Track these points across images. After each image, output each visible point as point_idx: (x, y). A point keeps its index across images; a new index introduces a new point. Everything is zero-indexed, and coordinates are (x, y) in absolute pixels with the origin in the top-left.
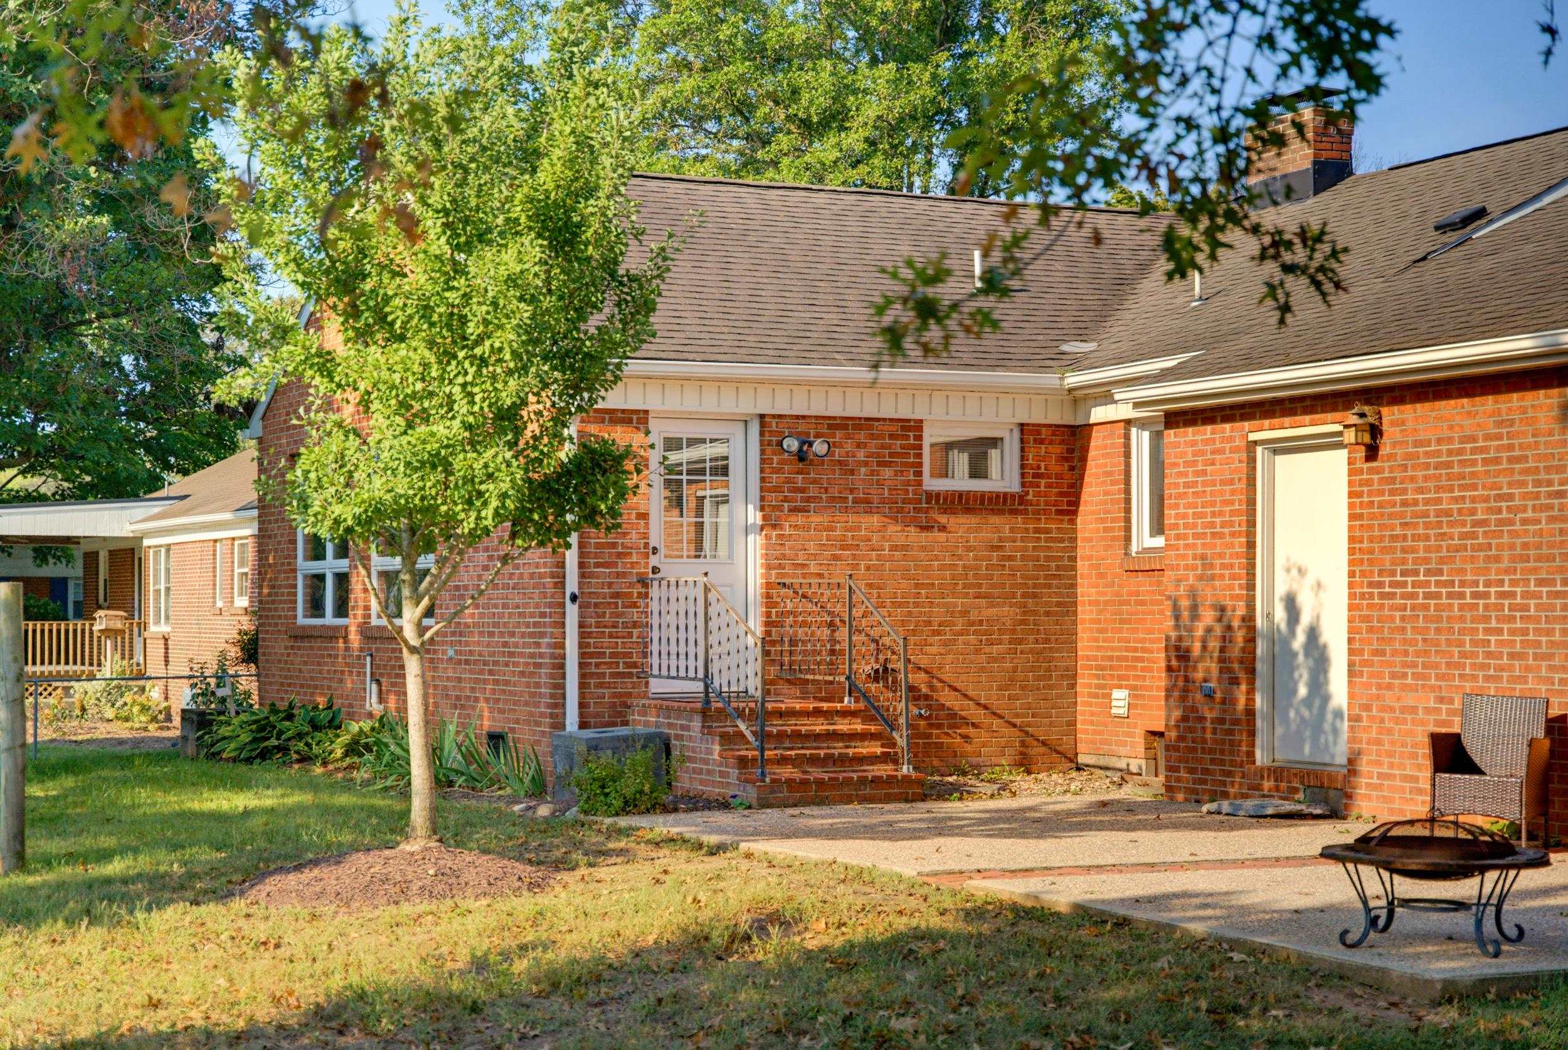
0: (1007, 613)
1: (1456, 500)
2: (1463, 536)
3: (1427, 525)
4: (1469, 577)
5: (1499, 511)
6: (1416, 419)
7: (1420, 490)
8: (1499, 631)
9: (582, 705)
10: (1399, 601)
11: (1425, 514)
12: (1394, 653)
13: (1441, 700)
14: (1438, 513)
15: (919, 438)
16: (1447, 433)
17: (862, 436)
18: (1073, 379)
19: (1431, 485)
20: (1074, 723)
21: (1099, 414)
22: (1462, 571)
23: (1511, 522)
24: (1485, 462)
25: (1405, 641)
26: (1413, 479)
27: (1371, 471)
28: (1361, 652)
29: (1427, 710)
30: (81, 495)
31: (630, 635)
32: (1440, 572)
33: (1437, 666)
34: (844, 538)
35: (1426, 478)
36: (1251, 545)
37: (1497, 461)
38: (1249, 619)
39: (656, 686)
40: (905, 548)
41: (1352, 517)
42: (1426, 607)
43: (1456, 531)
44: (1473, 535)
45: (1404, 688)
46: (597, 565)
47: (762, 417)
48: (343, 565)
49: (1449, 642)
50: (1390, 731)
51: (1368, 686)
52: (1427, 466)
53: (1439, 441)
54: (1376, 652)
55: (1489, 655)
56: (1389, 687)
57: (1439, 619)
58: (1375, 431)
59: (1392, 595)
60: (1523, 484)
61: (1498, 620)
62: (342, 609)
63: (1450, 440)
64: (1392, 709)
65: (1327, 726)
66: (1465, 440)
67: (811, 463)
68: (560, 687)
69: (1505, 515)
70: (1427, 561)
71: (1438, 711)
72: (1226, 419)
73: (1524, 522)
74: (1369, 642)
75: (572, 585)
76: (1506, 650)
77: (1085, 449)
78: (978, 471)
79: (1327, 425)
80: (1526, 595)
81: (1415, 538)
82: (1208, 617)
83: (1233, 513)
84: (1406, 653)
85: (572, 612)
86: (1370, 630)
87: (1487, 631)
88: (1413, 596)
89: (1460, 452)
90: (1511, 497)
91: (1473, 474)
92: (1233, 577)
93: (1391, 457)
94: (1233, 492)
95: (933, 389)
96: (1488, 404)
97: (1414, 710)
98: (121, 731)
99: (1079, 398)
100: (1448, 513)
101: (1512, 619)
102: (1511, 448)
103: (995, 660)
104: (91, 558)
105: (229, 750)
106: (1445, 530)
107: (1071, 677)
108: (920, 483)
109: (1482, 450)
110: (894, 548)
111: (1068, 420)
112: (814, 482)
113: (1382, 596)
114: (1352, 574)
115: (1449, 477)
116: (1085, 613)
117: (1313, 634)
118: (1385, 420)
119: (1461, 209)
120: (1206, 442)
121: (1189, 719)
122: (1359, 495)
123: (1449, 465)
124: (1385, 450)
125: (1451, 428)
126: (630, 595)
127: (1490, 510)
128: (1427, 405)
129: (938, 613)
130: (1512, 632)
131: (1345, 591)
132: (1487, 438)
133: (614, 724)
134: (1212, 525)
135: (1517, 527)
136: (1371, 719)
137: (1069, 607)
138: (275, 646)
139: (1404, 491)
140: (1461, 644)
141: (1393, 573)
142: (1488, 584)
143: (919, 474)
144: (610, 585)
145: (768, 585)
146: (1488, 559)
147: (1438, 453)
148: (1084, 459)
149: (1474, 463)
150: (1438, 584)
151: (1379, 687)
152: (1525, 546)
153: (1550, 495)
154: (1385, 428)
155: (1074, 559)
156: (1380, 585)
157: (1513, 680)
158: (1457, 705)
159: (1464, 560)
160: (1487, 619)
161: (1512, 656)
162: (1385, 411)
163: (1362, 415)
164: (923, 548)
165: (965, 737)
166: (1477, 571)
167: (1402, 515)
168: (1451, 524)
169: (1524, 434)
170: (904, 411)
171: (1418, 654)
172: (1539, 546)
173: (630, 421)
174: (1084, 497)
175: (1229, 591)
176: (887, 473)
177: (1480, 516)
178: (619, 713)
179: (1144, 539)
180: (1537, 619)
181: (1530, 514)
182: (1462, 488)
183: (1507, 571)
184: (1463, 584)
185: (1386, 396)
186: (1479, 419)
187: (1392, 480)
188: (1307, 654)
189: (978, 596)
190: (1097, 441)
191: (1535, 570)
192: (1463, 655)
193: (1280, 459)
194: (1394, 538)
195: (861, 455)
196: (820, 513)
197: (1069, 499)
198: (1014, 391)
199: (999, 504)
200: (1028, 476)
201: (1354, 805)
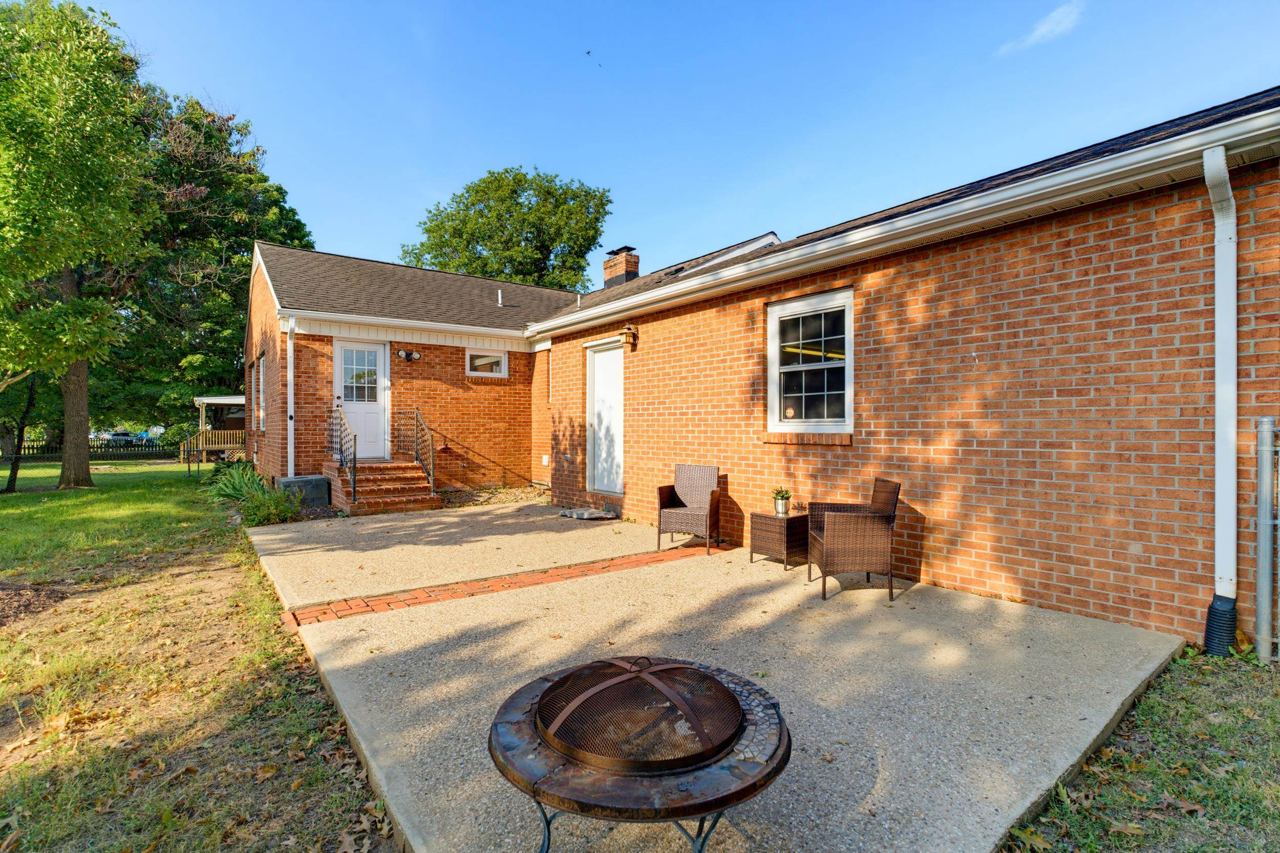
0: (502, 426)
1: (673, 367)
2: (676, 385)
3: (659, 380)
4: (678, 405)
5: (693, 371)
6: (654, 330)
7: (656, 364)
8: (693, 432)
9: (296, 465)
10: (645, 418)
11: (658, 375)
12: (644, 442)
13: (665, 465)
14: (664, 374)
15: (464, 355)
16: (667, 335)
17: (437, 353)
18: (527, 333)
19: (661, 361)
20: (530, 468)
21: (538, 348)
22: (675, 402)
23: (698, 377)
24: (686, 347)
25: (649, 437)
26: (652, 359)
27: (634, 356)
28: (629, 442)
29: (659, 470)
31: (323, 434)
32: (664, 403)
33: (663, 449)
34: (428, 394)
35: (658, 358)
36: (584, 394)
37: (692, 346)
38: (583, 427)
40: (457, 399)
41: (626, 378)
42: (658, 420)
43: (672, 382)
44: (680, 384)
45: (649, 459)
46: (305, 403)
47: (391, 342)
49: (669, 437)
50: (642, 480)
51: (632, 458)
52: (658, 352)
53: (665, 339)
54: (636, 442)
55: (688, 443)
56: (642, 458)
57: (664, 426)
58: (635, 337)
59: (643, 415)
60: (705, 357)
61: (693, 426)
63: (669, 338)
64: (643, 469)
65: (614, 471)
66: (676, 338)
67: (414, 363)
68: (285, 457)
69: (696, 373)
70: (659, 397)
71: (664, 470)
72: (574, 338)
73: (706, 376)
74: (633, 437)
75: (291, 411)
76: (696, 441)
77: (534, 362)
78: (497, 369)
79: (614, 336)
80: (706, 413)
81: (653, 387)
82: (566, 422)
83: (577, 380)
84: (649, 442)
85: (291, 424)
86: (633, 431)
87: (687, 432)
88: (652, 415)
89: (674, 344)
90: (699, 364)
91: (680, 354)
92: (577, 408)
93: (642, 349)
94: (577, 370)
95: (469, 335)
96: (687, 319)
97: (652, 469)
99: (529, 341)
100: (668, 374)
101: (699, 425)
102: (699, 339)
103: (497, 444)
106: (667, 382)
107: (529, 450)
108: (464, 373)
109: (684, 342)
110: (452, 399)
111: (527, 351)
112: (415, 370)
113: (639, 415)
114: (625, 405)
115: (669, 356)
116: (535, 425)
117: (608, 430)
118: (640, 332)
119: (677, 268)
120: (567, 349)
121: (558, 470)
122: (628, 368)
123: (669, 351)
124: (639, 347)
125: (670, 332)
126: (323, 417)
127: (688, 371)
128: (659, 322)
129: (472, 426)
130: (700, 432)
131: (622, 413)
132: (687, 335)
133: (315, 473)
134: (569, 385)
135: (702, 379)
136: (634, 473)
137: (528, 423)
139: (648, 365)
140: (674, 438)
141: (643, 404)
142: (688, 408)
143: (464, 369)
144: (312, 412)
145: (393, 413)
146: (688, 396)
147: (664, 345)
148: (534, 366)
149: (680, 348)
150: (664, 409)
151: (638, 458)
152: (706, 388)
153: (718, 362)
154: (640, 335)
155: (530, 404)
156: (638, 410)
157: (699, 456)
158: (673, 468)
159: (676, 396)
160: (687, 426)
161: (699, 444)
162: (640, 327)
163: (629, 329)
164: (466, 399)
165: (484, 474)
166: (683, 402)
167: (648, 376)
168: (670, 379)
169: (705, 332)
170: (457, 343)
171: (654, 443)
172: (713, 388)
173: (323, 341)
174: (534, 381)
175: (576, 413)
176: (449, 368)
177: (684, 375)
178: (317, 469)
180: (712, 425)
181: (708, 372)
182: (675, 361)
183: (698, 401)
184: (675, 408)
185: (640, 321)
186: (683, 327)
187: (643, 360)
188: (606, 439)
189: (490, 418)
190: (537, 358)
191: (711, 401)
192: (675, 443)
193: (597, 355)
194: (643, 387)
195: (437, 360)
196: (417, 383)
197: (529, 381)
198: (504, 338)
199: (499, 382)
200: (512, 371)
201: (626, 513)
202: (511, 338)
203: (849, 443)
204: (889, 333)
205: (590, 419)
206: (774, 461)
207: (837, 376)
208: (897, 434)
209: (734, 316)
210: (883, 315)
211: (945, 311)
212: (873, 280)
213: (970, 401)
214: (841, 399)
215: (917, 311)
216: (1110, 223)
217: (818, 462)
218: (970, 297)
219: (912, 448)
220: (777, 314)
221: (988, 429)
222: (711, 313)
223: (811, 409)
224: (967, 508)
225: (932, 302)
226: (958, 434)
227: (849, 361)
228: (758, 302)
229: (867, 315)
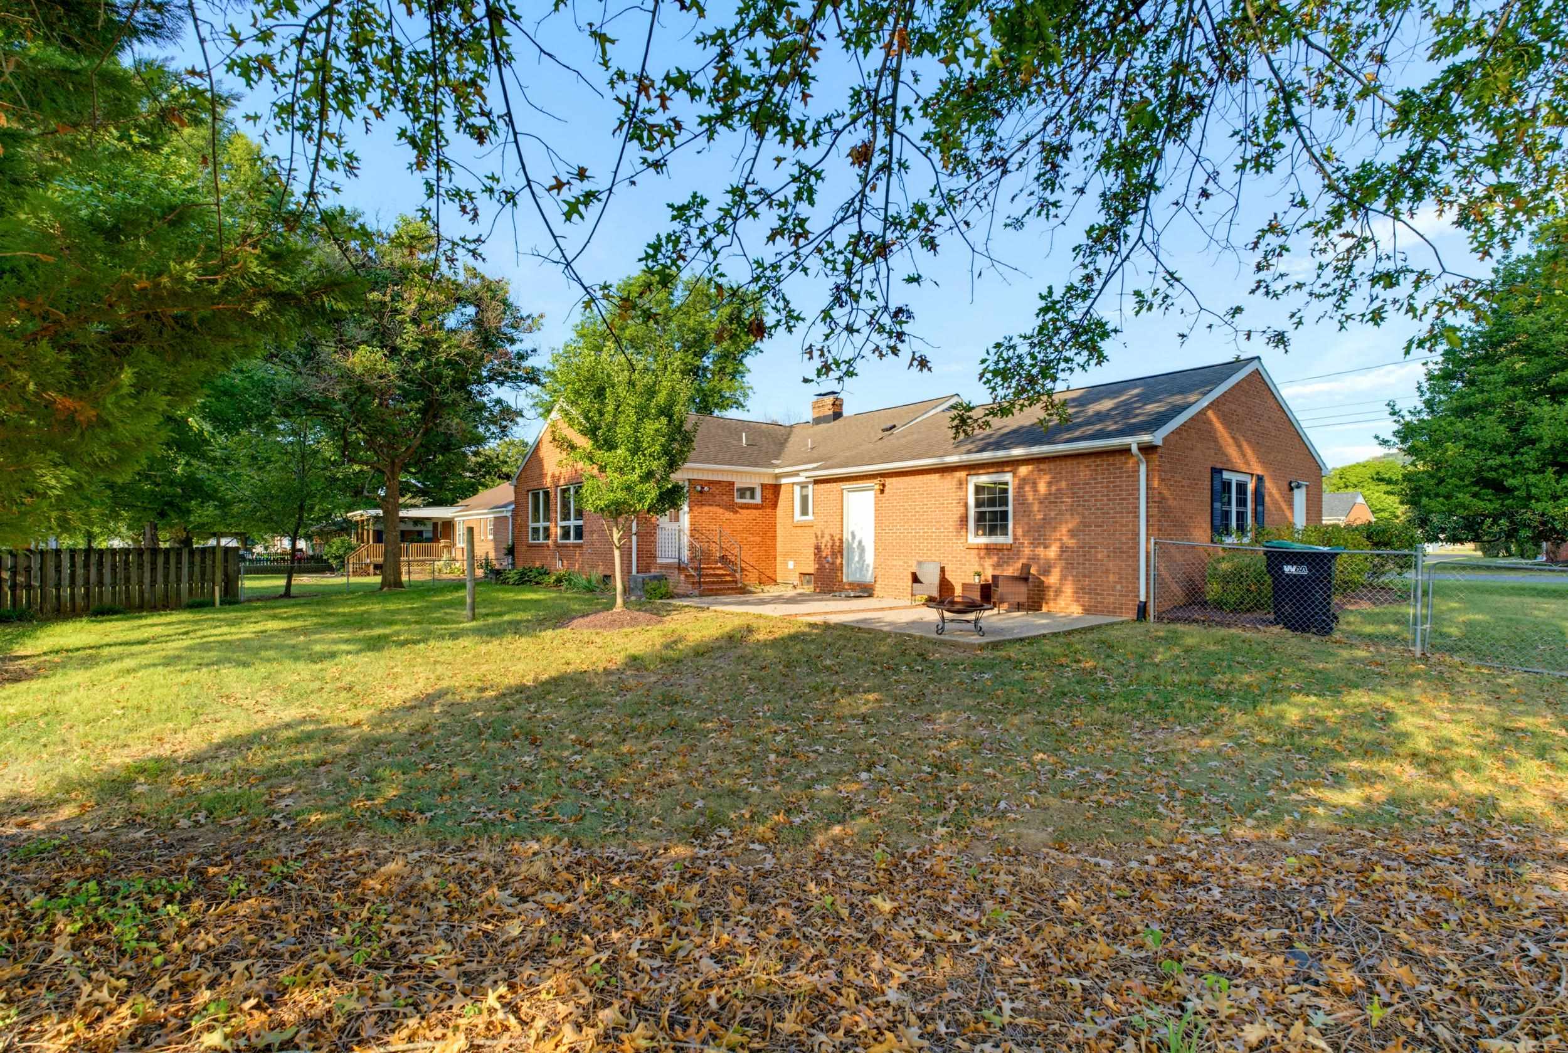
0: (758, 539)
1: (910, 504)
2: (912, 516)
3: (900, 512)
4: (914, 528)
5: (923, 508)
6: (895, 482)
7: (898, 502)
8: (923, 543)
9: (638, 566)
10: (891, 535)
11: (899, 510)
12: (888, 549)
13: (904, 563)
14: (904, 509)
15: (734, 487)
16: (906, 486)
17: (718, 486)
18: (777, 471)
20: (775, 570)
21: (784, 481)
22: (912, 526)
23: (927, 512)
24: (919, 494)
25: (893, 546)
26: (896, 499)
27: (882, 497)
28: (877, 550)
29: (900, 566)
30: (429, 505)
32: (904, 526)
33: (903, 553)
34: (712, 517)
35: (900, 499)
36: (842, 518)
37: (922, 494)
38: (841, 540)
39: (659, 561)
40: (730, 520)
41: (876, 510)
42: (899, 536)
43: (909, 514)
44: (915, 515)
45: (893, 559)
46: (642, 523)
47: (689, 479)
48: (547, 524)
49: (907, 546)
50: (888, 572)
51: (881, 559)
52: (901, 496)
53: (904, 488)
54: (883, 549)
55: (920, 549)
56: (887, 559)
57: (904, 539)
58: (884, 485)
59: (889, 533)
60: (931, 501)
61: (923, 540)
62: (547, 537)
63: (907, 488)
65: (865, 569)
66: (912, 488)
67: (703, 494)
68: (630, 561)
69: (925, 510)
70: (900, 523)
71: (904, 566)
72: (834, 482)
73: (931, 512)
74: (880, 547)
75: (634, 529)
76: (925, 548)
77: (780, 492)
78: (752, 497)
79: (868, 483)
80: (932, 532)
81: (896, 516)
82: (827, 538)
83: (836, 509)
84: (892, 549)
85: (634, 538)
86: (881, 543)
87: (920, 543)
88: (895, 533)
89: (911, 491)
90: (927, 504)
91: (915, 498)
92: (836, 527)
93: (889, 493)
94: (835, 503)
95: (736, 472)
96: (920, 478)
97: (896, 565)
98: (451, 576)
99: (778, 476)
100: (907, 508)
101: (927, 540)
102: (927, 490)
103: (754, 552)
104: (435, 525)
105: (511, 581)
106: (904, 514)
107: (775, 558)
108: (734, 501)
109: (918, 491)
110: (727, 520)
111: (775, 483)
112: (704, 500)
114: (875, 527)
115: (907, 499)
116: (779, 539)
117: (860, 542)
118: (887, 482)
119: (890, 424)
120: (828, 489)
121: (821, 569)
122: (878, 504)
123: (907, 495)
124: (887, 491)
125: (908, 484)
126: (651, 533)
127: (920, 508)
128: (900, 478)
129: (739, 540)
130: (928, 543)
131: (872, 532)
132: (920, 488)
133: (647, 573)
134: (830, 512)
135: (929, 513)
136: (883, 569)
137: (774, 537)
138: (521, 549)
139: (893, 503)
140: (911, 547)
141: (889, 526)
142: (920, 529)
143: (734, 498)
144: (645, 530)
145: (691, 530)
146: (920, 522)
147: (902, 492)
148: (780, 494)
149: (915, 495)
150: (904, 529)
151: (884, 559)
152: (932, 518)
153: (939, 504)
154: (887, 485)
155: (775, 523)
156: (885, 530)
157: (927, 557)
158: (915, 566)
159: (912, 523)
160: (919, 540)
161: (927, 550)
162: (886, 480)
163: (878, 481)
164: (735, 520)
165: (746, 575)
166: (917, 526)
167: (892, 510)
168: (908, 512)
169: (931, 487)
170: (729, 479)
171: (896, 550)
172: (936, 519)
174: (779, 505)
175: (835, 532)
176: (725, 497)
177: (917, 510)
178: (648, 570)
179: (798, 517)
180: (935, 539)
181: (933, 510)
182: (912, 502)
183: (926, 526)
184: (911, 529)
185: (887, 476)
186: (916, 482)
187: (890, 500)
188: (859, 548)
189: (750, 534)
190: (783, 489)
191: (934, 526)
192: (911, 550)
193: (852, 494)
194: (889, 516)
195: (718, 492)
196: (706, 509)
197: (775, 505)
198: (759, 474)
199: (756, 507)
200: (764, 498)
201: (876, 593)
202: (765, 474)
203: (1010, 548)
204: (1030, 497)
205: (847, 536)
206: (973, 556)
207: (1004, 515)
208: (1035, 544)
209: (950, 481)
210: (1027, 488)
211: (1054, 488)
212: (1023, 470)
213: (1064, 529)
214: (1006, 526)
215: (1042, 488)
216: (1111, 459)
217: (995, 559)
218: (1063, 484)
219: (1040, 551)
220: (974, 481)
221: (1071, 543)
222: (936, 477)
223: (992, 531)
224: (1063, 578)
225: (1050, 484)
226: (1058, 544)
227: (1010, 508)
228: (963, 474)
229: (1020, 488)
